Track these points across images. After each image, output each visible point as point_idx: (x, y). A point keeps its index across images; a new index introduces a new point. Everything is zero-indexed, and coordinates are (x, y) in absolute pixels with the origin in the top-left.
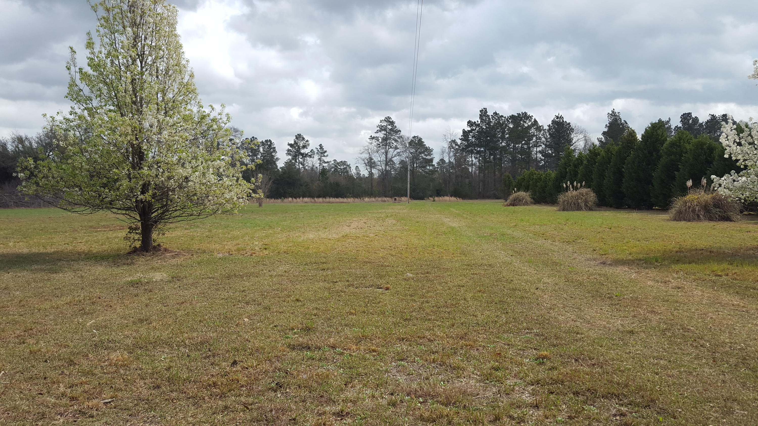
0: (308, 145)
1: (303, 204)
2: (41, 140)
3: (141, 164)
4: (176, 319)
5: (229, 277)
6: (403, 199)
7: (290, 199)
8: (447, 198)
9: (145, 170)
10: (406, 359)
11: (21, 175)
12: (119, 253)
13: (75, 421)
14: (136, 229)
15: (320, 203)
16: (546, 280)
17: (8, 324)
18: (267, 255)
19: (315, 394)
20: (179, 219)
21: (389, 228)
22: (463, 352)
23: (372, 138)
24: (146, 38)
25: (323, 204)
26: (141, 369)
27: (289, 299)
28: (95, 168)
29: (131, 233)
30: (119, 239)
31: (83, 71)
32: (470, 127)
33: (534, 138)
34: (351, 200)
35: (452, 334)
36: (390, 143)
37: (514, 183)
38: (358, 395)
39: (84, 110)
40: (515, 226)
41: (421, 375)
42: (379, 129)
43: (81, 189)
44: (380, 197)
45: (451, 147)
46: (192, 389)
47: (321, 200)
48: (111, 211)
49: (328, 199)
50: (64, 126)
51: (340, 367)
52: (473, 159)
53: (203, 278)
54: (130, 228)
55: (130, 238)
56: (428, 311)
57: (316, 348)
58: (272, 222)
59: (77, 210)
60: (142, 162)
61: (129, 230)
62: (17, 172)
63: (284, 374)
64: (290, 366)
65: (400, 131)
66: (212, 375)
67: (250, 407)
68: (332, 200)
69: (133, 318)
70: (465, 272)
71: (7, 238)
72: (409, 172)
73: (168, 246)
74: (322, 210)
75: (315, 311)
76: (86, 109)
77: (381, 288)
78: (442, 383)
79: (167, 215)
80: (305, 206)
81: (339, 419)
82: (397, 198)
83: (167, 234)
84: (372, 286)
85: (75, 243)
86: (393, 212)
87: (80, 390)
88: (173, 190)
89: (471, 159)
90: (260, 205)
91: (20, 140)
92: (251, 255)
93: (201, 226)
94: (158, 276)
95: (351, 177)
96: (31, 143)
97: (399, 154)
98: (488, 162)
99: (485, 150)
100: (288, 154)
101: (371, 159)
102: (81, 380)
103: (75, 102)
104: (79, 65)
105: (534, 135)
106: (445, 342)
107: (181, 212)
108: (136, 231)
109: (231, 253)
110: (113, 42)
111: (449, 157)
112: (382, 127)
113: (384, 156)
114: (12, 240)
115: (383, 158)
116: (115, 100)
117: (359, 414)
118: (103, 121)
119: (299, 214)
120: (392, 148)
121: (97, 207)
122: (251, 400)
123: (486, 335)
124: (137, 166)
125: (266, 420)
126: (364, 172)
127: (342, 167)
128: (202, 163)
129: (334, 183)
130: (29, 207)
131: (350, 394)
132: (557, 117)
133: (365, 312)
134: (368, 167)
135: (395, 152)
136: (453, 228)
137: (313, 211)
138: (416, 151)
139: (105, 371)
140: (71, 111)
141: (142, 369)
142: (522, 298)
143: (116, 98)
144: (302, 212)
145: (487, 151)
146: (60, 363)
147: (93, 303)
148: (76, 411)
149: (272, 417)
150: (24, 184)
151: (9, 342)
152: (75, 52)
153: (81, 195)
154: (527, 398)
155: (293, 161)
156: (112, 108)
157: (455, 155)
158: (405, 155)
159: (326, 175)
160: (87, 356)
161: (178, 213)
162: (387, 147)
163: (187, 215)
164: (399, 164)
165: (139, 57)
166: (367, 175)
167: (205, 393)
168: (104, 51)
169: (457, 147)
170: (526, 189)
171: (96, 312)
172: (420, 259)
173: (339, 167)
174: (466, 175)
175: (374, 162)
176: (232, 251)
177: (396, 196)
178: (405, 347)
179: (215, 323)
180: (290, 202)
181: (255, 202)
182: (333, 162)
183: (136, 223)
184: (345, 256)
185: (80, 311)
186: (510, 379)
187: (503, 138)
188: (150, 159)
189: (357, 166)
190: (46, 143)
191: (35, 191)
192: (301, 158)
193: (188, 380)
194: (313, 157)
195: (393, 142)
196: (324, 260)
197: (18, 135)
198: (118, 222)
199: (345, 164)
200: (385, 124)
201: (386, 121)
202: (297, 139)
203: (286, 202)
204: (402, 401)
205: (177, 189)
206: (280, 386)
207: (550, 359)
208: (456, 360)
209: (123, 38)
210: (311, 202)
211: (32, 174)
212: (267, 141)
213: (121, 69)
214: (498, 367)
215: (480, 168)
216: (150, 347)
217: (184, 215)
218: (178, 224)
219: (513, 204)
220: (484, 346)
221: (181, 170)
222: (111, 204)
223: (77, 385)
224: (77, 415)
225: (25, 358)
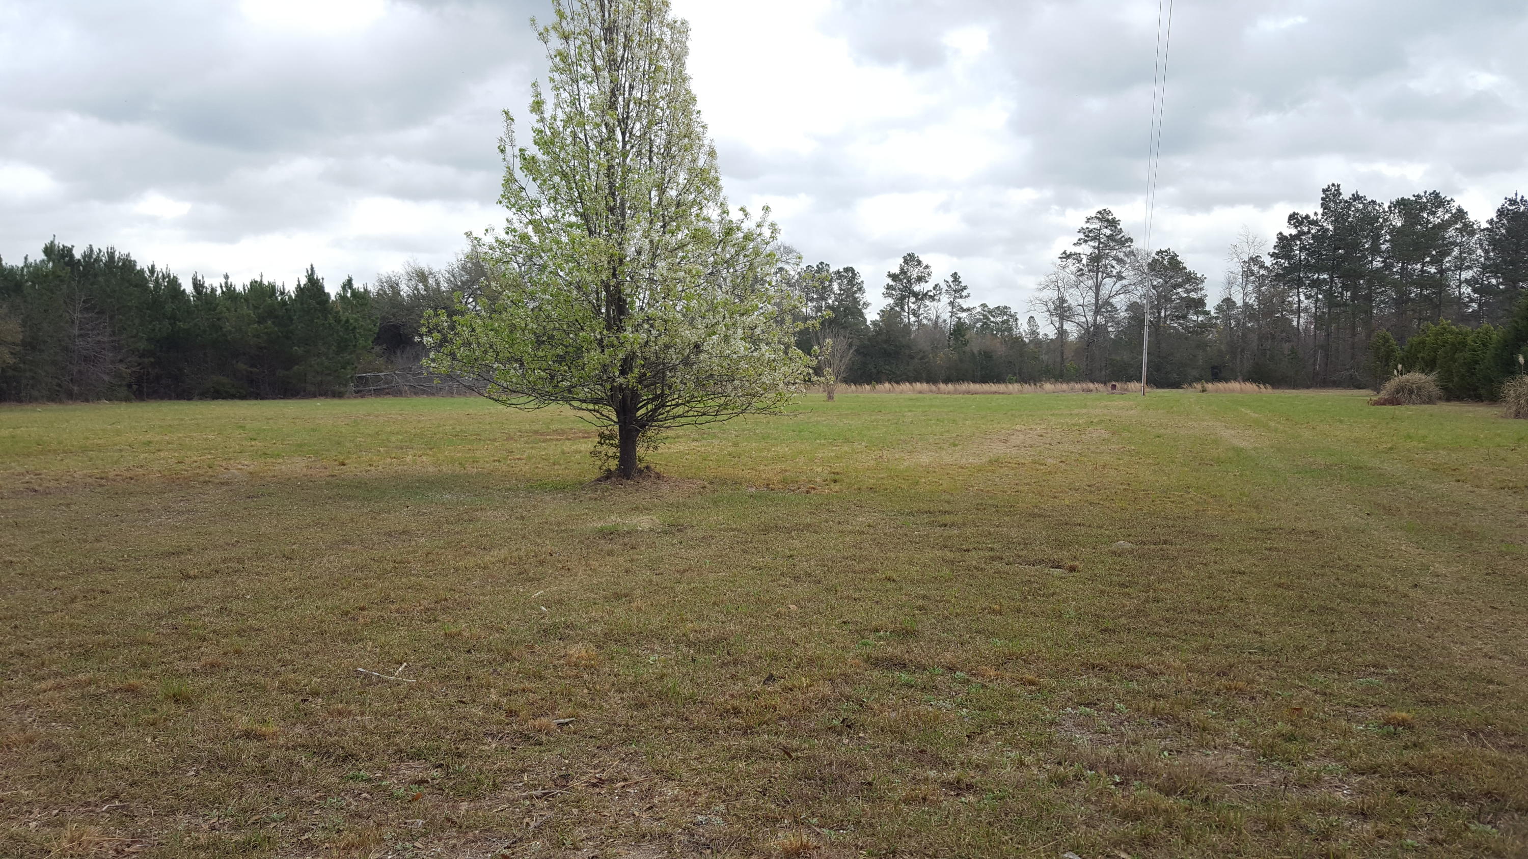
0: (929, 275)
1: (914, 396)
2: (453, 277)
3: (620, 321)
4: (674, 597)
5: (766, 530)
6: (1133, 385)
7: (887, 385)
8: (1234, 385)
9: (628, 334)
10: (1095, 704)
11: (427, 340)
12: (581, 479)
13: (514, 749)
14: (611, 437)
15: (949, 393)
16: (1441, 569)
17: (410, 590)
18: (837, 492)
19: (910, 746)
20: (683, 420)
21: (1093, 448)
22: (1219, 700)
23: (1066, 256)
24: (631, 87)
25: (955, 396)
26: (617, 675)
27: (873, 576)
28: (544, 327)
29: (602, 444)
30: (581, 454)
31: (527, 153)
32: (1296, 227)
33: (1456, 251)
34: (1015, 387)
35: (1201, 664)
36: (1106, 266)
37: (1399, 353)
38: (992, 756)
39: (528, 224)
40: (1391, 448)
41: (1123, 735)
42: (1082, 236)
43: (522, 365)
44: (1077, 381)
45: (1247, 274)
46: (700, 717)
47: (950, 387)
48: (570, 405)
49: (964, 387)
50: (497, 254)
51: (961, 705)
52: (1302, 297)
53: (720, 530)
54: (601, 435)
55: (600, 452)
56: (1156, 617)
57: (917, 667)
58: (850, 430)
59: (514, 401)
60: (622, 317)
61: (598, 439)
62: (421, 336)
63: (856, 707)
64: (867, 694)
65: (1131, 241)
66: (732, 696)
67: (793, 754)
68: (973, 387)
69: (604, 590)
70: (1251, 545)
71: (402, 448)
72: (1146, 329)
73: (662, 470)
74: (951, 409)
75: (920, 602)
76: (530, 222)
77: (1058, 567)
78: (1166, 753)
79: (662, 414)
80: (917, 399)
81: (952, 793)
82: (1118, 385)
83: (663, 449)
84: (1041, 562)
85: (510, 460)
86: (1104, 415)
87: (522, 700)
88: (674, 369)
89: (1296, 299)
90: (830, 397)
91: (422, 276)
92: (807, 492)
93: (720, 435)
94: (643, 522)
95: (1018, 340)
96: (438, 284)
97: (1125, 290)
98: (1338, 305)
99: (1332, 278)
100: (888, 295)
101: (1062, 300)
102: (522, 686)
103: (514, 210)
104: (519, 144)
105: (1455, 244)
106: (1182, 679)
107: (686, 409)
108: (611, 442)
109: (771, 486)
110: (575, 99)
111: (1245, 294)
112: (1090, 231)
113: (1092, 293)
114: (411, 452)
115: (1090, 298)
116: (579, 204)
117: (990, 790)
118: (560, 246)
119: (904, 416)
120: (1111, 277)
121: (547, 397)
122: (795, 743)
123: (1277, 672)
124: (615, 323)
125: (821, 779)
126: (1047, 330)
127: (999, 319)
128: (724, 318)
129: (980, 353)
130: (433, 394)
131: (977, 755)
132: (1513, 202)
133: (1019, 611)
134: (1056, 319)
135: (1118, 285)
136: (1238, 451)
137: (932, 410)
138: (1166, 282)
139: (560, 673)
140: (508, 228)
141: (619, 675)
142: (1375, 603)
143: (581, 202)
144: (910, 411)
145: (1336, 280)
146: (490, 656)
147: (542, 563)
148: (515, 732)
149: (831, 774)
150: (432, 355)
151: (412, 619)
152: (513, 120)
153: (523, 375)
154: (1343, 796)
155: (897, 309)
156: (573, 219)
157: (1258, 290)
158: (1140, 291)
159: (963, 336)
160: (532, 647)
161: (680, 410)
162: (1100, 274)
163: (696, 414)
164: (1126, 310)
165: (619, 124)
166: (1052, 335)
167: (720, 724)
168: (560, 115)
169: (1262, 272)
170: (1429, 366)
171: (544, 578)
172: (1151, 514)
173: (992, 319)
174: (1284, 334)
175: (1070, 308)
176: (773, 484)
177: (1117, 381)
178: (1095, 682)
179: (740, 609)
180: (889, 391)
181: (821, 389)
182: (979, 309)
183: (610, 428)
184: (990, 502)
185: (520, 574)
186: (1313, 759)
187: (1375, 250)
188: (635, 312)
189: (1032, 317)
190: (462, 282)
191: (450, 368)
192: (913, 303)
193: (692, 699)
194: (939, 300)
195: (1114, 263)
196: (947, 507)
197: (416, 267)
198: (580, 425)
199: (1005, 313)
200: (1098, 226)
201: (1098, 218)
202: (907, 264)
203: (879, 392)
204: (1077, 778)
205: (681, 366)
206: (848, 725)
207: (1413, 727)
208: (1203, 714)
209: (594, 89)
210: (931, 391)
211: (444, 340)
212: (847, 270)
213: (588, 147)
214: (1292, 735)
215: (1318, 319)
216: (632, 640)
217: (691, 413)
218: (680, 431)
219: (1393, 401)
220: (1267, 693)
221: (688, 332)
222: (570, 392)
223: (516, 693)
224: (517, 740)
225: (438, 644)
